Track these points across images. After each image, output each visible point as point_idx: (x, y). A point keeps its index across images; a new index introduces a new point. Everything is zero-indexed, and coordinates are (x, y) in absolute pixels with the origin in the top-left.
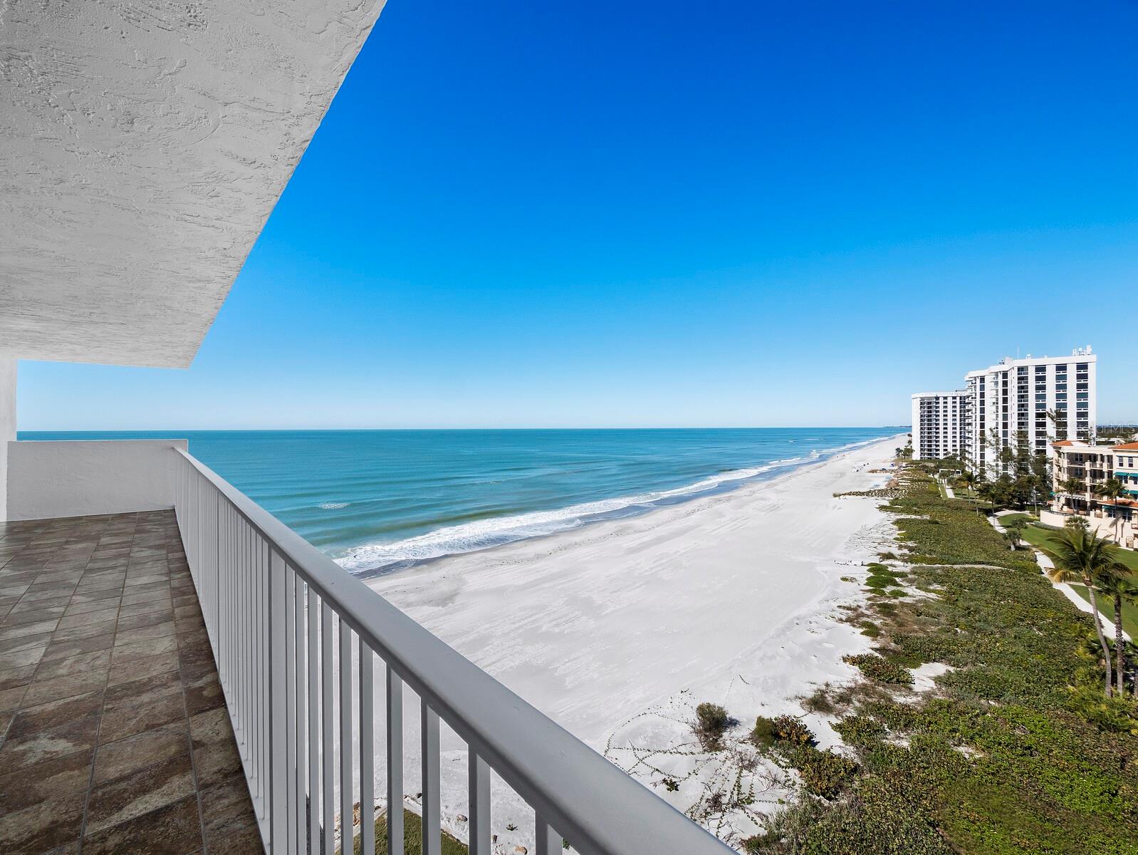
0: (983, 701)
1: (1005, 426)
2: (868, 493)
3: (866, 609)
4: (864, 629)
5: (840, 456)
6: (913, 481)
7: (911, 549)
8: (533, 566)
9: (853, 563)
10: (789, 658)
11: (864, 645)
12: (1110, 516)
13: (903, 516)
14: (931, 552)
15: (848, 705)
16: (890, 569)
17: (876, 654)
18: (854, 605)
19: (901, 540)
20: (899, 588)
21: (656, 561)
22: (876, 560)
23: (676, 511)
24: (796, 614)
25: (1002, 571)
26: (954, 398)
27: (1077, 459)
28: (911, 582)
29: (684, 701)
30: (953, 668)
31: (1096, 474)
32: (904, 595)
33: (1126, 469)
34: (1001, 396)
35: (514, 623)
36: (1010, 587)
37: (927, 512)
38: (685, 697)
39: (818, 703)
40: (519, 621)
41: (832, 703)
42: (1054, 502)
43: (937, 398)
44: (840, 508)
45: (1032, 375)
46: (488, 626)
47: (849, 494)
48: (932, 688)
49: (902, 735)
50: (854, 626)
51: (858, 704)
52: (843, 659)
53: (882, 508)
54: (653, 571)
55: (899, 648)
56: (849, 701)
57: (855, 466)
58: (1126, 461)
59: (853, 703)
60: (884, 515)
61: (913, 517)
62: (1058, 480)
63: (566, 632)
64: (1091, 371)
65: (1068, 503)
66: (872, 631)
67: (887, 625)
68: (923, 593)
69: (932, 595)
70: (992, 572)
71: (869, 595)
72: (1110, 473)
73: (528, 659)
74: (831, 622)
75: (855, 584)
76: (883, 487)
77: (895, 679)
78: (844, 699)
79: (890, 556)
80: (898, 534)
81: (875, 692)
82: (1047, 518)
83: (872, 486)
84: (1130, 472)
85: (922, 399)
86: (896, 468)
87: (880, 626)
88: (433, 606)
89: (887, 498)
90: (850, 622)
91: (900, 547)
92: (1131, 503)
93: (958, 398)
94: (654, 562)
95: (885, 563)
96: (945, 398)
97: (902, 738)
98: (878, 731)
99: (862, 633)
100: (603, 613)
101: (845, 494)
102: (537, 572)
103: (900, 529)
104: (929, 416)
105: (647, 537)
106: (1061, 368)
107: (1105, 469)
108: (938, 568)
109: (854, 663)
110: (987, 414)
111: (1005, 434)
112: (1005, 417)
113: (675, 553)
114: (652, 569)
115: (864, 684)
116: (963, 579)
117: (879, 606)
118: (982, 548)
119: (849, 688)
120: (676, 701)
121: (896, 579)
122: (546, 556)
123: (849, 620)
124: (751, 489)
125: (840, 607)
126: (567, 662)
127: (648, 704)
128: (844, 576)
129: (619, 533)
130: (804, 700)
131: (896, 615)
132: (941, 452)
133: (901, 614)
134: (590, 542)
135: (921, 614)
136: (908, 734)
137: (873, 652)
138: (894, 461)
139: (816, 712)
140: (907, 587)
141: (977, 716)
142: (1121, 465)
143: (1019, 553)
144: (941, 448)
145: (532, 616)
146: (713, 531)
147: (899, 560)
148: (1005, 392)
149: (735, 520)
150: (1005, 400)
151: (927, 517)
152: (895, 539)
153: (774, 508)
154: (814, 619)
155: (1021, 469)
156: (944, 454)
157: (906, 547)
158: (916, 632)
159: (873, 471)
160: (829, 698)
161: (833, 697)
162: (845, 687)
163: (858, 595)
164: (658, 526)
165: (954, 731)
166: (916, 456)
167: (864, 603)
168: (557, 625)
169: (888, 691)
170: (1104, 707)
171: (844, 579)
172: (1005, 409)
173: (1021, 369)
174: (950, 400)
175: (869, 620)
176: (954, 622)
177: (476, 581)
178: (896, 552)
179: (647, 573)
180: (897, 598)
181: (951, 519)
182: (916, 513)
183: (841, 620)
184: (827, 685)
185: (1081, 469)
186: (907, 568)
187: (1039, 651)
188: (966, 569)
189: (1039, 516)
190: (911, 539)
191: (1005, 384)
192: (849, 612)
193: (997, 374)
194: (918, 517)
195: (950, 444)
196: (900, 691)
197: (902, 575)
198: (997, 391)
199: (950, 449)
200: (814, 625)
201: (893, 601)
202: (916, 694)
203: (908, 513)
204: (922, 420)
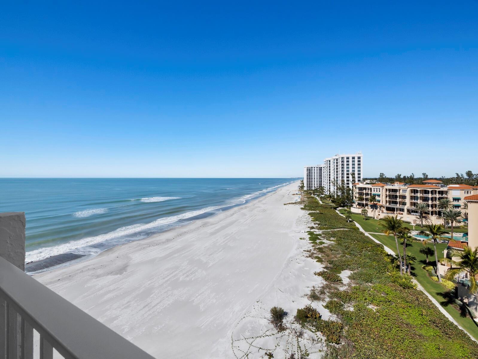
0: (367, 284)
1: (337, 178)
2: (295, 203)
3: (314, 251)
4: (317, 260)
5: (279, 189)
6: (308, 198)
7: (319, 225)
8: (167, 246)
9: (302, 231)
10: (294, 277)
11: (319, 267)
12: (371, 208)
13: (310, 212)
14: (325, 225)
15: (325, 295)
16: (315, 233)
17: (325, 270)
18: (309, 249)
19: (314, 221)
20: (321, 241)
21: (225, 238)
22: (309, 230)
23: (226, 214)
24: (289, 256)
25: (349, 231)
26: (317, 168)
27: (360, 189)
28: (324, 237)
29: (260, 306)
30: (352, 271)
31: (367, 194)
32: (324, 243)
33: (375, 193)
34: (336, 167)
35: (164, 278)
36: (354, 236)
37: (317, 210)
38: (259, 303)
39: (314, 297)
40: (166, 277)
41: (319, 295)
42: (354, 204)
43: (312, 168)
44: (288, 210)
45: (345, 160)
46: (149, 282)
47: (289, 204)
48: (349, 281)
49: (349, 305)
50: (313, 259)
51: (328, 294)
52: (314, 273)
53: (302, 209)
54: (225, 242)
55: (331, 266)
56: (324, 293)
57: (286, 192)
58: (375, 190)
59: (326, 294)
60: (304, 211)
61: (314, 212)
62: (355, 197)
63: (192, 280)
64: (361, 160)
65: (359, 204)
66: (320, 260)
67: (323, 256)
68: (329, 242)
69: (332, 242)
70: (346, 231)
71: (312, 244)
72: (371, 194)
73: (177, 298)
74: (304, 258)
75: (305, 241)
76: (299, 200)
77: (337, 280)
78: (322, 293)
79: (312, 228)
80: (312, 219)
81: (331, 287)
82: (353, 210)
83: (295, 200)
84: (377, 193)
85: (307, 168)
86: (300, 193)
87: (321, 257)
88: (114, 275)
89: (302, 205)
90: (311, 257)
91: (315, 224)
92: (377, 204)
93: (318, 168)
94: (224, 238)
95: (312, 230)
96: (314, 168)
97: (350, 306)
98: (341, 305)
99: (317, 261)
100: (208, 266)
101: (288, 204)
102: (170, 248)
103: (311, 217)
104: (310, 174)
105: (218, 227)
106: (353, 158)
107: (369, 192)
108: (330, 231)
109: (319, 275)
110: (331, 173)
111: (337, 180)
112: (337, 175)
113: (232, 233)
114: (224, 242)
115: (326, 284)
116: (339, 234)
117: (318, 249)
118: (340, 222)
119: (322, 287)
120: (256, 307)
121: (318, 237)
122: (171, 240)
123: (310, 256)
124: (252, 203)
125: (304, 251)
126: (198, 296)
127: (244, 312)
128: (301, 237)
129: (205, 225)
130: (308, 296)
131: (325, 252)
132: (313, 187)
133: (326, 251)
134: (192, 231)
135: (332, 250)
136: (351, 304)
137: (323, 269)
138: (299, 190)
139: (314, 301)
140: (323, 239)
141: (369, 290)
142: (374, 191)
143: (351, 223)
144: (313, 186)
145: (172, 273)
146: (244, 222)
147: (316, 229)
148: (337, 166)
149: (251, 217)
150: (337, 169)
151: (318, 212)
152: (311, 221)
153: (264, 211)
154: (297, 257)
155: (343, 193)
156: (314, 188)
157: (317, 224)
158: (334, 258)
159: (294, 195)
160: (317, 293)
161: (318, 293)
162: (320, 286)
163: (308, 245)
164: (220, 221)
165: (365, 299)
166: (305, 189)
167: (312, 248)
168: (187, 276)
169: (336, 286)
170: (404, 280)
171: (301, 239)
172: (337, 172)
173: (342, 158)
174: (316, 168)
175: (316, 255)
176: (344, 253)
177: (137, 257)
178: (315, 226)
179: (222, 244)
180: (322, 245)
181: (326, 212)
182: (314, 210)
183: (307, 257)
184: (314, 287)
185: (362, 193)
186: (320, 232)
187: (374, 261)
188: (339, 231)
189: (350, 209)
190: (317, 220)
191: (337, 163)
192: (308, 252)
193: (334, 159)
194: (315, 212)
195: (316, 184)
196: (339, 285)
197: (320, 235)
198: (334, 165)
199: (316, 186)
200: (298, 260)
201: (321, 246)
202: (345, 285)
203: (311, 210)
204: (307, 175)
